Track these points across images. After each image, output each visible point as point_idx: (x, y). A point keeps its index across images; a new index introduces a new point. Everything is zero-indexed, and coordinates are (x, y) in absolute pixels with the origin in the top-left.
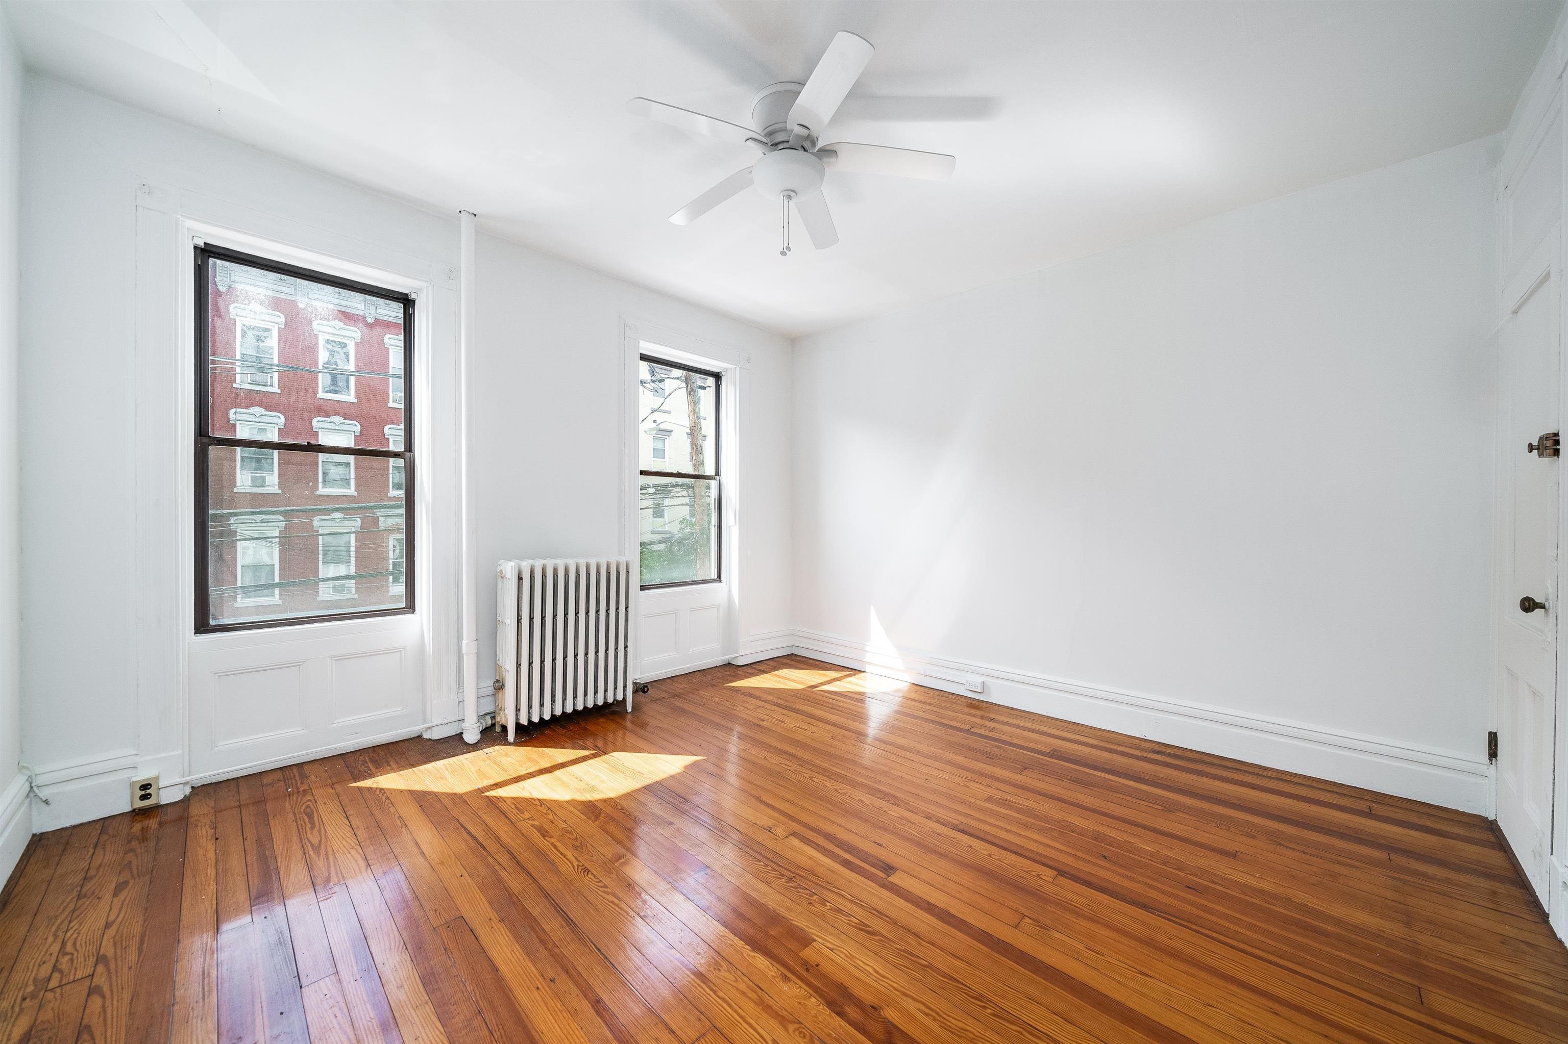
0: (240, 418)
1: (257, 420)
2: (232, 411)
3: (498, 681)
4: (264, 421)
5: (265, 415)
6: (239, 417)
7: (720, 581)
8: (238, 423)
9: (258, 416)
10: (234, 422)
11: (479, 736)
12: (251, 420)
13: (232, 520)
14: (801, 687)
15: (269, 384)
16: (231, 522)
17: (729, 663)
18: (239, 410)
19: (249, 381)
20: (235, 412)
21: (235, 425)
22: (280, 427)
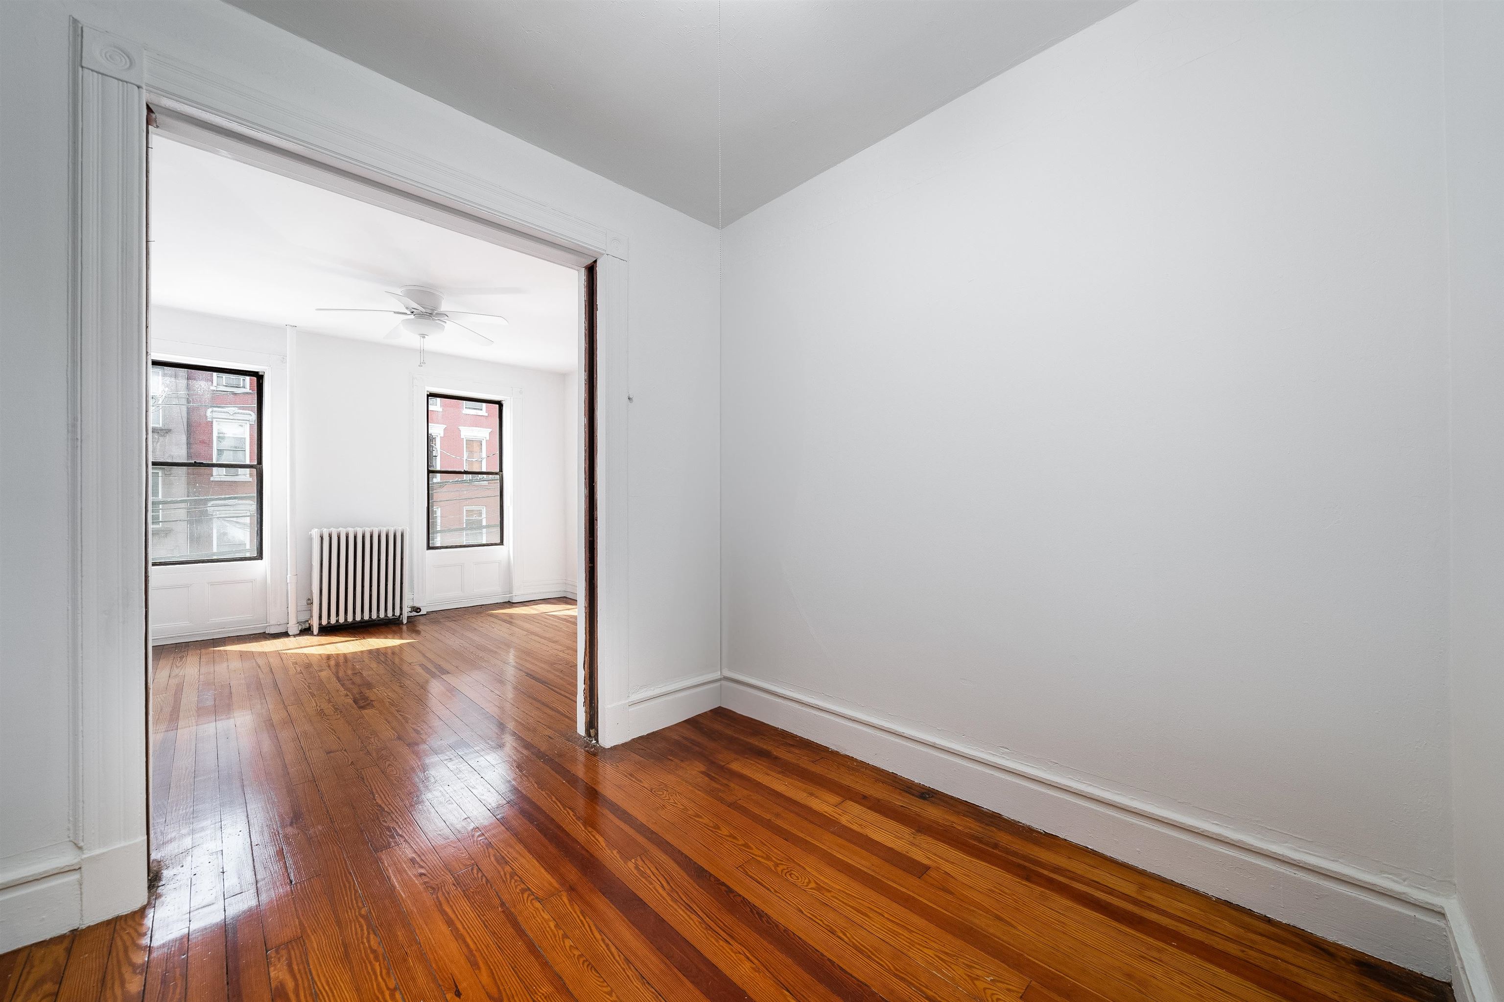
0: (216, 417)
1: (231, 417)
2: (210, 410)
3: (309, 599)
4: (238, 418)
5: (238, 413)
6: (215, 415)
7: (503, 545)
8: (214, 420)
9: (231, 414)
10: (211, 420)
11: (298, 632)
12: (226, 417)
13: (210, 504)
14: (537, 612)
15: (242, 386)
16: (209, 505)
17: (509, 601)
18: (215, 409)
19: (224, 384)
20: (212, 411)
21: (212, 422)
22: (251, 423)
